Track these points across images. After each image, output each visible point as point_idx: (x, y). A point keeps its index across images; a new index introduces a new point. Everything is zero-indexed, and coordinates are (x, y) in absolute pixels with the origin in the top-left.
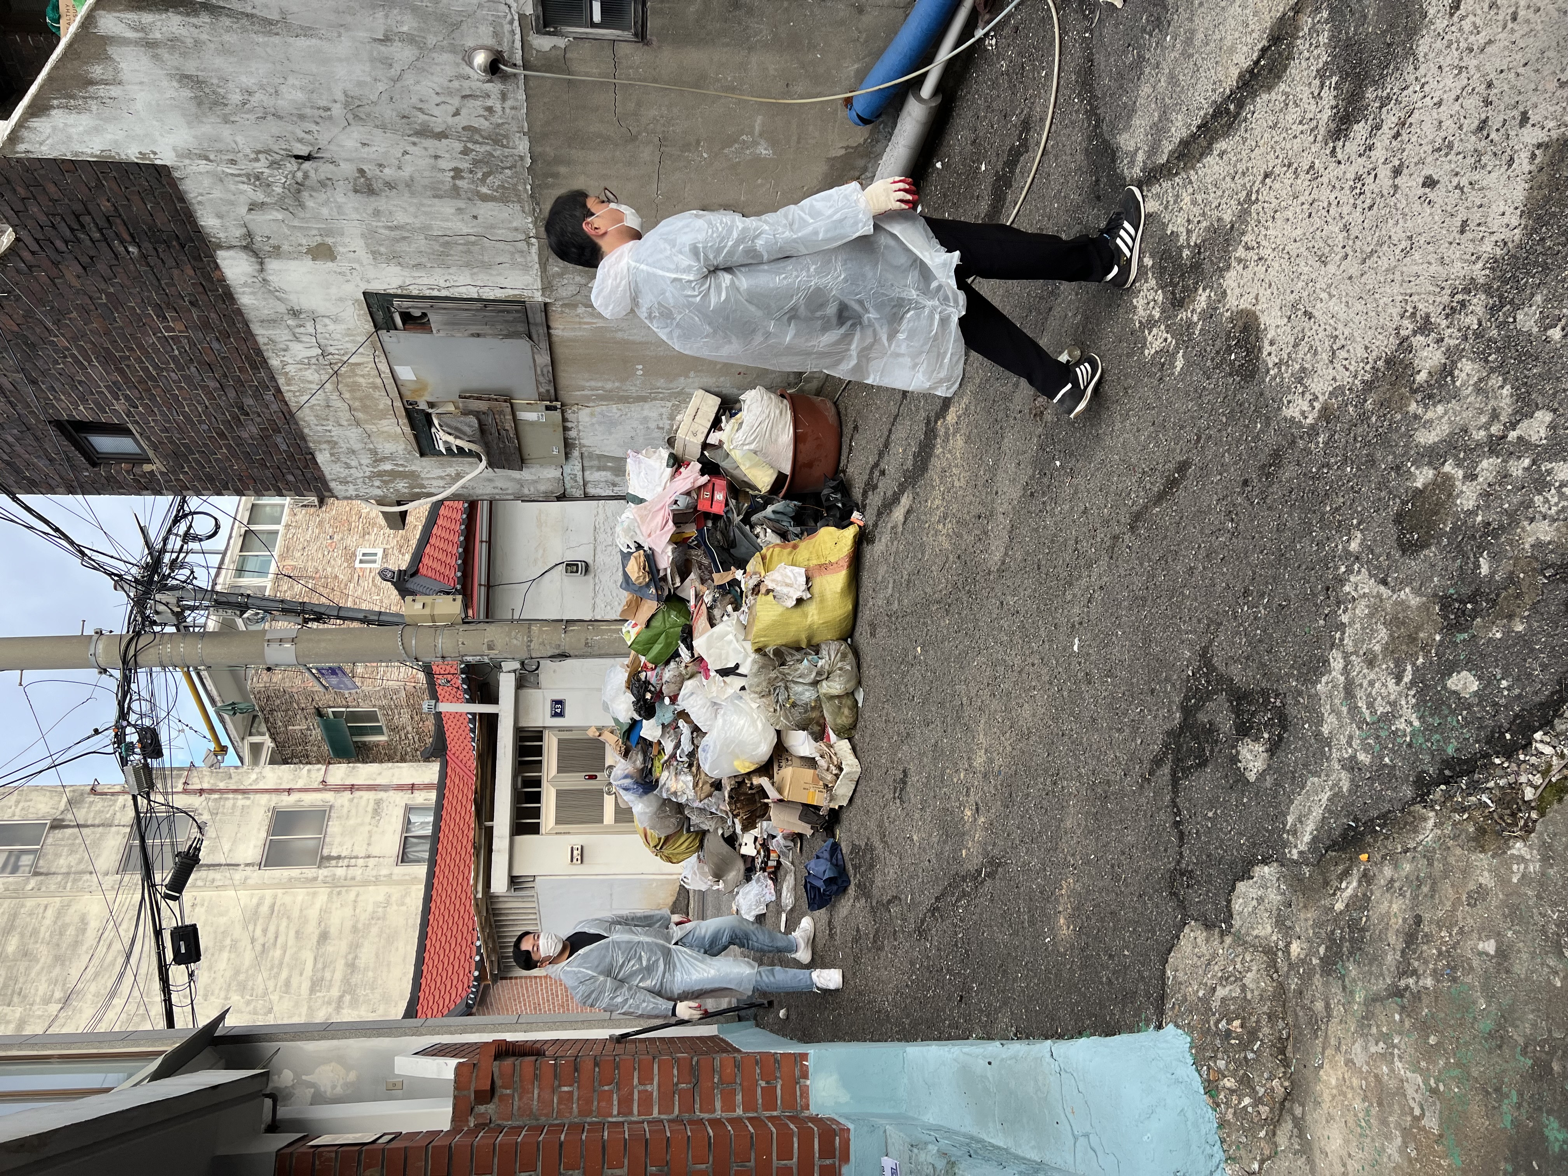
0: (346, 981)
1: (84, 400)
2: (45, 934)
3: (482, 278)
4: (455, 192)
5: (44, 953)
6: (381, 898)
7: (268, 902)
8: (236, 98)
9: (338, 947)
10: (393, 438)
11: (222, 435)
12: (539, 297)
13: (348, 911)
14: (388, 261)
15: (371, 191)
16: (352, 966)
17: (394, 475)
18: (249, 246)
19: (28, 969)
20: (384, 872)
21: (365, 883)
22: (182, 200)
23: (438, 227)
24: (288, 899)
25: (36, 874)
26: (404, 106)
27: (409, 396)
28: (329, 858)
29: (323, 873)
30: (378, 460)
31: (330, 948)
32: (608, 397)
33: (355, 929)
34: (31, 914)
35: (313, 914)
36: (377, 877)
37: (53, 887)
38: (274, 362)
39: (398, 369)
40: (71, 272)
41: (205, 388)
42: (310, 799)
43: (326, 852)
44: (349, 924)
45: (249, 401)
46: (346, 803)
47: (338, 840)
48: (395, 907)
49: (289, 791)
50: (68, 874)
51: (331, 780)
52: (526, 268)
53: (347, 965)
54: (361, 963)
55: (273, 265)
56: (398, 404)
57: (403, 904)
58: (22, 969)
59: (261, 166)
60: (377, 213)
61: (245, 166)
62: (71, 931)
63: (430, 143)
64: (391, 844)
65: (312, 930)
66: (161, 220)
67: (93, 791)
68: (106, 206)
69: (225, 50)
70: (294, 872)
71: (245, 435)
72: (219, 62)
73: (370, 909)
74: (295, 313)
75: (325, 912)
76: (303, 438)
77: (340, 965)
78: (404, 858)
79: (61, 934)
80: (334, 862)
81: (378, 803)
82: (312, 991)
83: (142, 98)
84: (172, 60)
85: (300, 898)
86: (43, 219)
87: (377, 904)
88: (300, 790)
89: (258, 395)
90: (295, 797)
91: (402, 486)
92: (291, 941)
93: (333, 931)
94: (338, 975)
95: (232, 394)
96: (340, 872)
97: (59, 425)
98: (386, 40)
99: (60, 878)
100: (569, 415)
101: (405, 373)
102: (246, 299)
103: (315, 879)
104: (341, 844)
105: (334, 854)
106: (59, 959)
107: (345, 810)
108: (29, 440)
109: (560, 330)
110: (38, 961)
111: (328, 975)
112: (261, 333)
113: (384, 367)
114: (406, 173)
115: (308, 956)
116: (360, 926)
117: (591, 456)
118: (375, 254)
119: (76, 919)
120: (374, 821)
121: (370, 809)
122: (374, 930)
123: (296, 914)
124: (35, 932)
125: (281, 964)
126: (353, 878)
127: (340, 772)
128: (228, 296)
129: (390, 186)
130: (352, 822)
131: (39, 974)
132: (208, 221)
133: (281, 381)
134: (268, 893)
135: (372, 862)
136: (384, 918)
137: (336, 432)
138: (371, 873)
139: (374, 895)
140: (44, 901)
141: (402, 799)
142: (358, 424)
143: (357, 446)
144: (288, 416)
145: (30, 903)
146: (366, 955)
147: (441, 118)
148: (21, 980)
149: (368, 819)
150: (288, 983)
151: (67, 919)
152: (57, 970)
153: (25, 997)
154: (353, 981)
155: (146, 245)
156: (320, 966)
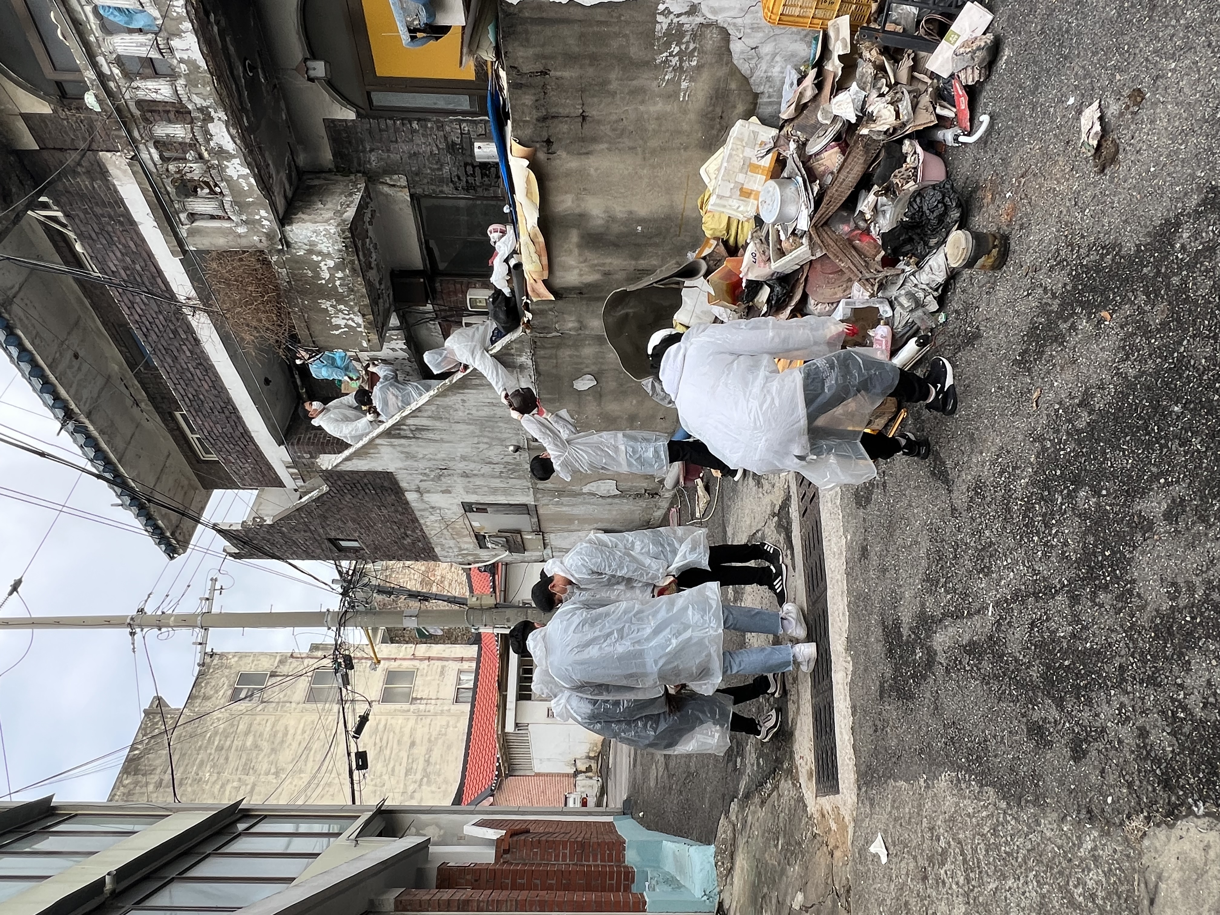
0: (425, 770)
1: (342, 532)
2: (266, 736)
3: (509, 498)
4: (500, 477)
5: (265, 746)
6: (444, 723)
7: (383, 723)
8: (421, 456)
9: (420, 751)
10: (470, 543)
11: (396, 543)
12: (533, 503)
13: (426, 729)
14: (473, 493)
15: (468, 477)
16: (428, 762)
17: (467, 555)
18: (418, 490)
19: (257, 755)
20: (446, 708)
21: (435, 715)
22: (395, 479)
23: (493, 485)
24: (393, 722)
25: (262, 702)
26: (483, 457)
27: (476, 530)
28: (416, 699)
29: (413, 707)
30: (461, 549)
31: (415, 751)
32: (563, 530)
33: (429, 740)
34: (259, 724)
35: (407, 731)
36: (442, 711)
37: (271, 710)
38: (422, 521)
39: (473, 523)
40: (348, 497)
41: (392, 529)
42: (406, 665)
43: (414, 696)
44: (426, 737)
45: (409, 532)
46: (426, 667)
47: (420, 689)
48: (451, 729)
49: (395, 659)
50: (278, 703)
51: (417, 654)
52: (528, 496)
53: (425, 761)
54: (432, 760)
55: (425, 495)
56: (472, 533)
57: (456, 727)
58: (254, 755)
59: (427, 471)
60: (469, 482)
61: (420, 471)
62: (280, 735)
63: (492, 466)
64: (449, 692)
65: (407, 740)
66: (386, 484)
67: (292, 656)
68: (366, 481)
69: (419, 446)
70: (397, 706)
71: (405, 542)
72: (416, 449)
73: (438, 729)
74: (433, 508)
75: (413, 730)
76: (430, 543)
77: (421, 761)
78: (457, 701)
79: (275, 736)
80: (419, 701)
81: (443, 667)
82: (406, 775)
83: (386, 457)
84: (399, 449)
85: (400, 722)
86: (341, 484)
87: (441, 726)
88: (401, 659)
89: (413, 531)
90: (398, 662)
91: (470, 558)
92: (395, 746)
93: (418, 741)
94: (420, 767)
95: (403, 530)
96: (422, 707)
97: (330, 540)
98: (478, 443)
99: (274, 705)
100: (545, 535)
101: (475, 524)
102: (413, 504)
103: (409, 711)
104: (423, 691)
105: (419, 697)
106: (274, 751)
107: (425, 671)
108: (317, 543)
109: (541, 511)
110: (263, 751)
111: (415, 766)
112: (418, 514)
113: (467, 522)
114: (482, 472)
115: (404, 754)
116: (433, 739)
117: (556, 548)
118: (467, 492)
119: (283, 729)
120: (441, 679)
121: (439, 670)
122: (440, 741)
123: (397, 730)
124: (261, 735)
125: (390, 758)
126: (429, 711)
127: (422, 649)
128: (407, 503)
129: (475, 475)
130: (429, 678)
131: (263, 758)
132: (403, 485)
133: (424, 527)
134: (383, 718)
135: (439, 702)
136: (445, 734)
137: (444, 542)
138: (439, 708)
139: (440, 721)
140: (266, 717)
141: (456, 666)
142: (454, 539)
143: (453, 546)
144: (424, 536)
145: (258, 718)
146: (435, 756)
147: (496, 460)
148: (254, 761)
149: (437, 677)
150: (393, 770)
151: (278, 728)
152: (273, 756)
153: (256, 771)
154: (428, 770)
155: (379, 491)
156: (410, 761)
